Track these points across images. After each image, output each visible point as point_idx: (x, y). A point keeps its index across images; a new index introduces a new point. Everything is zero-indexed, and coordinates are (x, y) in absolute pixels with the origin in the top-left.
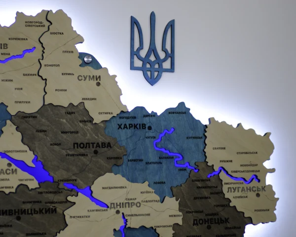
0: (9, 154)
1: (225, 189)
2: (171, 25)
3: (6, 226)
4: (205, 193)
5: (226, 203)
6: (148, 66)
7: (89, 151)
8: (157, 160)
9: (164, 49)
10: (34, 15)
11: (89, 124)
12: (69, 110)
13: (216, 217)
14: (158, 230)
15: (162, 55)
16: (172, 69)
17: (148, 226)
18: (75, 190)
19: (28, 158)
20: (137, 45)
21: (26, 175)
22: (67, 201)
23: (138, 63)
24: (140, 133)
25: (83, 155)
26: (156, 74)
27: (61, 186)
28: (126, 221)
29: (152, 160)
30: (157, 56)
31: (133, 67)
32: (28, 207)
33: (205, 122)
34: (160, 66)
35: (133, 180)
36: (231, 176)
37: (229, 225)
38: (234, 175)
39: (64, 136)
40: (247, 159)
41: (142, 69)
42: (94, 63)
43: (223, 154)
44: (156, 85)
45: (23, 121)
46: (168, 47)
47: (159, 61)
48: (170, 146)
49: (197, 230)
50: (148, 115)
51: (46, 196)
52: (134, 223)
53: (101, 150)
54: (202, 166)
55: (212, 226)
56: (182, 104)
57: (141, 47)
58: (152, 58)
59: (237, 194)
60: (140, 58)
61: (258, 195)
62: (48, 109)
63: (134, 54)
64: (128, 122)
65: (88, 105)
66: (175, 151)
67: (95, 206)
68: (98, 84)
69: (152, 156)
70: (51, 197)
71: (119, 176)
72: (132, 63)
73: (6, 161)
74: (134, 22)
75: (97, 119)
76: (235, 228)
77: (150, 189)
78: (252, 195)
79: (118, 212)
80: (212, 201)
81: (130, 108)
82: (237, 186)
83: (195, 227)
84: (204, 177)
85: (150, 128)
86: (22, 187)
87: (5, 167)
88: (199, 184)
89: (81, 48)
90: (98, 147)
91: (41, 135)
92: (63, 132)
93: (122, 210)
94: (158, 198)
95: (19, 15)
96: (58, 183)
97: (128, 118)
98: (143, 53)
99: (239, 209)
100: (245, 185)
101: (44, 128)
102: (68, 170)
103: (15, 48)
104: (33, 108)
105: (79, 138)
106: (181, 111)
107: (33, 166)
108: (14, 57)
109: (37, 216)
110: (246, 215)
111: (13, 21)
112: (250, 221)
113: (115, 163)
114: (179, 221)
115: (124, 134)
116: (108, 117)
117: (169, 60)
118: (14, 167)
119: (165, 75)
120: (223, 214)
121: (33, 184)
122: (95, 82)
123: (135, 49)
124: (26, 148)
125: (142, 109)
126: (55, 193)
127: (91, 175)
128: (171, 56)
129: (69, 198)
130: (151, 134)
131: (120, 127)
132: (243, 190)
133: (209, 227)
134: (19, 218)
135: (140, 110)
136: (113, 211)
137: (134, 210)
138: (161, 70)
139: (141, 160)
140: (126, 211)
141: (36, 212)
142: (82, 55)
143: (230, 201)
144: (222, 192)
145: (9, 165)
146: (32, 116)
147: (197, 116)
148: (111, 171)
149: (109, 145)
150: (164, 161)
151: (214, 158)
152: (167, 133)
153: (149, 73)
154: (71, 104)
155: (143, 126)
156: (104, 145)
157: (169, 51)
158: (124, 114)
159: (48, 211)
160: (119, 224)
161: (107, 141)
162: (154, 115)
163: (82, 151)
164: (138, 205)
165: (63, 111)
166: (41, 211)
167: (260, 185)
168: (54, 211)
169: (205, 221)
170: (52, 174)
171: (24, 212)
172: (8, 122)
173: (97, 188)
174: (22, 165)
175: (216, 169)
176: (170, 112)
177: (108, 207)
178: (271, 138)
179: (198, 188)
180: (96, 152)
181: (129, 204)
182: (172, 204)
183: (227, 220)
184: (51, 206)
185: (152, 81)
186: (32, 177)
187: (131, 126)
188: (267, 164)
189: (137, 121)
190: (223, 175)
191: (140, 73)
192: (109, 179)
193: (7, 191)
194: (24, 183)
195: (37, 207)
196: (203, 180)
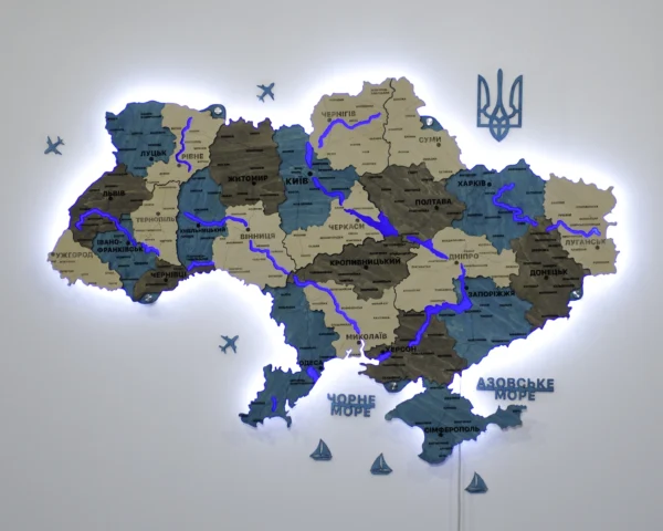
0: (357, 211)
1: (563, 242)
2: (519, 80)
3: (354, 274)
4: (544, 245)
5: (564, 255)
6: (495, 122)
7: (431, 207)
8: (496, 214)
9: (512, 105)
10: (379, 83)
11: (430, 182)
12: (412, 170)
13: (554, 268)
14: (495, 280)
15: (509, 111)
16: (519, 125)
17: (485, 276)
18: (417, 242)
19: (374, 214)
20: (484, 102)
21: (372, 229)
22: (410, 253)
23: (485, 120)
24: (479, 189)
25: (425, 211)
26: (503, 130)
27: (405, 238)
28: (464, 271)
29: (491, 214)
30: (503, 111)
31: (479, 125)
32: (374, 257)
33: (546, 177)
34: (508, 122)
35: (471, 233)
36: (569, 229)
37: (566, 276)
38: (573, 228)
39: (408, 194)
40: (587, 213)
41: (490, 126)
42: (436, 125)
43: (562, 209)
44: (503, 141)
45: (369, 181)
46: (516, 103)
47: (507, 117)
48: (509, 201)
49: (534, 280)
50: (487, 172)
51: (390, 247)
52: (472, 273)
53: (440, 206)
54: (541, 220)
55: (550, 277)
56: (522, 161)
57: (488, 105)
58: (500, 115)
59: (575, 246)
60: (486, 115)
61: (598, 248)
62: (392, 170)
63: (481, 111)
64: (468, 179)
65: (429, 165)
66: (514, 206)
67: (434, 257)
68: (439, 145)
69: (492, 211)
70: (396, 249)
71: (458, 230)
72: (479, 121)
73: (355, 217)
74: (481, 80)
75: (438, 177)
76: (572, 279)
77: (487, 242)
78: (591, 248)
79: (457, 263)
80: (551, 253)
81: (470, 167)
82: (576, 239)
83: (533, 277)
84: (543, 230)
85: (489, 184)
86: (369, 240)
87: (354, 222)
88: (537, 237)
89: (422, 111)
90: (438, 203)
91: (387, 193)
92: (407, 190)
93: (460, 261)
94: (495, 250)
95: (366, 84)
96: (402, 235)
97: (468, 175)
98: (490, 111)
99: (577, 261)
100: (584, 238)
101: (388, 187)
102: (411, 225)
103: (362, 115)
104: (378, 169)
105: (421, 196)
106: (522, 167)
107: (378, 221)
108: (361, 123)
109: (383, 266)
110: (584, 267)
111: (361, 89)
112: (588, 272)
113: (455, 219)
114: (516, 271)
115: (463, 192)
116: (447, 176)
117: (517, 115)
118: (361, 222)
119: (512, 131)
120: (561, 265)
121: (379, 237)
122: (435, 144)
123: (482, 107)
124: (372, 205)
125: (483, 166)
126: (398, 245)
127: (432, 229)
128: (518, 111)
129: (412, 250)
130: (490, 190)
131: (460, 184)
132: (582, 242)
133: (546, 278)
134: (366, 268)
135: (480, 168)
136: (452, 262)
137: (472, 261)
138: (508, 126)
139: (480, 215)
140: (465, 262)
141: (381, 262)
142: (423, 119)
143: (568, 253)
144: (559, 245)
145: (357, 220)
146: (378, 176)
147: (536, 172)
148: (451, 225)
149: (449, 201)
150: (503, 216)
151: (552, 212)
152: (507, 188)
153: (496, 130)
154: (413, 165)
155: (483, 183)
156: (444, 201)
157: (517, 108)
158: (463, 172)
159: (392, 261)
160: (457, 273)
161: (447, 197)
162: (494, 172)
163: (424, 207)
164: (477, 256)
165: (407, 171)
166: (386, 261)
167: (600, 239)
168: (399, 261)
169: (543, 272)
170: (396, 228)
171: (370, 262)
172: (356, 182)
173: (438, 241)
174: (368, 220)
175: (554, 222)
176: (510, 168)
177: (446, 257)
178: (613, 192)
179: (537, 240)
180: (437, 208)
181: (467, 255)
182: (509, 256)
183: (565, 272)
184: (395, 257)
185: (499, 138)
186: (378, 231)
187: (471, 183)
188: (608, 218)
189: (478, 178)
190: (561, 229)
191: (487, 130)
192: (448, 232)
193: (356, 244)
194: (371, 236)
195: (382, 257)
196: (541, 234)
